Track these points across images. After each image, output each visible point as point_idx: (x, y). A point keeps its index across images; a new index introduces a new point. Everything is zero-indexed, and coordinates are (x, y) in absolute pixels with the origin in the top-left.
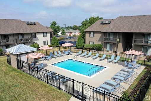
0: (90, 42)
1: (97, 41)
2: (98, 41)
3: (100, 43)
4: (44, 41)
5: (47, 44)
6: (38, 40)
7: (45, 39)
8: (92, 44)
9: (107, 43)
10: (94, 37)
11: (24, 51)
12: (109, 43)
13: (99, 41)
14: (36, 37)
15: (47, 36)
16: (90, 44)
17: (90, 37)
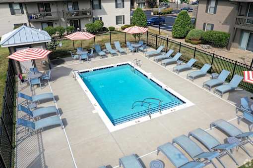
0: (205, 24)
1: (221, 25)
2: (223, 24)
3: (226, 29)
4: (117, 17)
5: (124, 23)
6: (105, 13)
7: (120, 12)
8: (208, 28)
9: (243, 31)
10: (215, 13)
11: (24, 42)
12: (248, 31)
13: (226, 23)
14: (100, 8)
15: (123, 7)
16: (204, 29)
17: (207, 12)
